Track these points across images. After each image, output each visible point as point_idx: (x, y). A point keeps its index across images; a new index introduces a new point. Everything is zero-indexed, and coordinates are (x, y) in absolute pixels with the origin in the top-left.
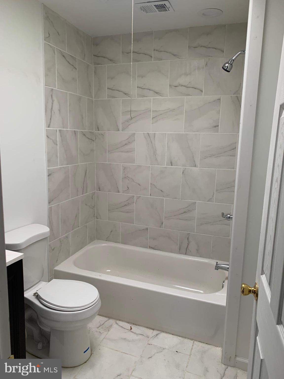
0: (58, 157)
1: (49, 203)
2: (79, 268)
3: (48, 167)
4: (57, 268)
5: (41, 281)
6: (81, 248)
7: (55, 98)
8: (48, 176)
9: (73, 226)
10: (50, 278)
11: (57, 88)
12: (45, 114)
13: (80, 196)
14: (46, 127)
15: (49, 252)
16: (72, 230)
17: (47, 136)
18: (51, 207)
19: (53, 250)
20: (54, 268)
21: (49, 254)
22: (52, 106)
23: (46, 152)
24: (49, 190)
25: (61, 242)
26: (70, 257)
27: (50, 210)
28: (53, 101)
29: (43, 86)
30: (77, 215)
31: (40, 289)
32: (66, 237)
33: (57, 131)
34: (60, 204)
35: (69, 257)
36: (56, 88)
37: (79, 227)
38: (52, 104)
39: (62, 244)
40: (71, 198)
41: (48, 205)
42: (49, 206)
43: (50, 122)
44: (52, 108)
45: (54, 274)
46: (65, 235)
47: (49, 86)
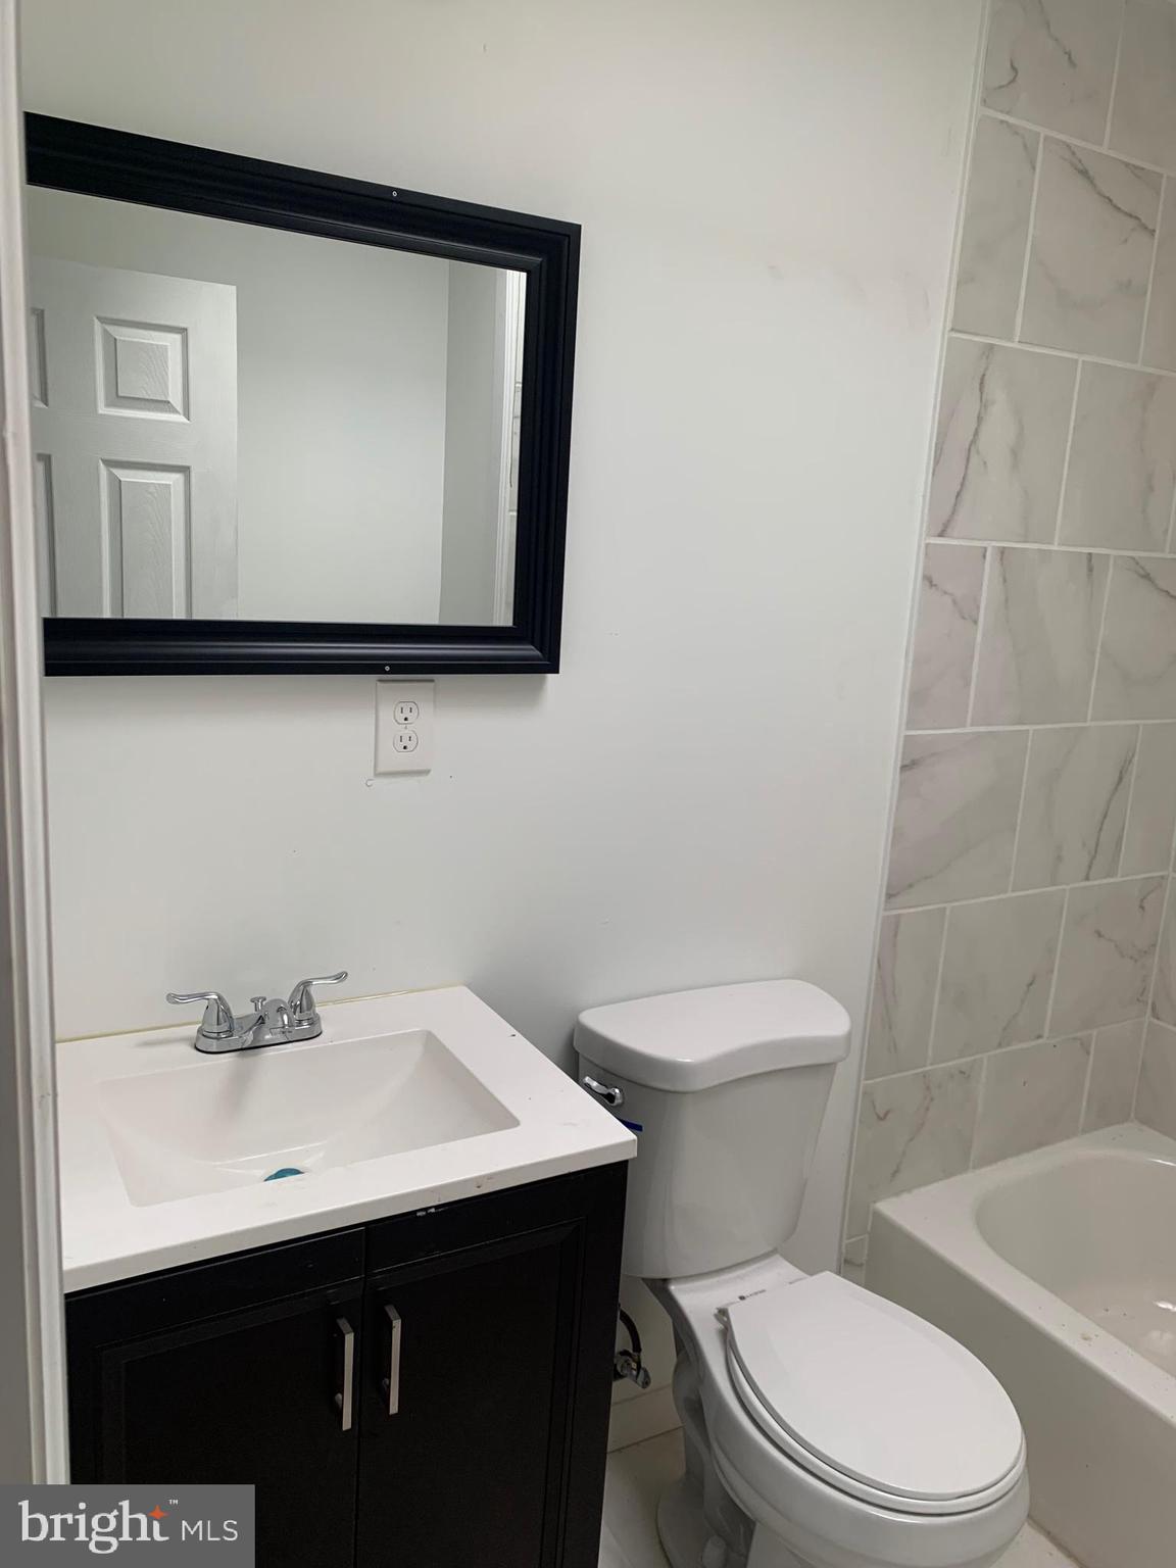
0: (967, 684)
1: (890, 896)
2: (991, 1244)
3: (908, 729)
4: (889, 1208)
5: (778, 1256)
6: (1040, 1145)
7: (998, 394)
8: (904, 768)
9: (1005, 1029)
10: (845, 1242)
11: (1017, 339)
12: (931, 471)
13: (1067, 887)
14: (929, 535)
15: (860, 1121)
16: (1000, 1045)
17: (929, 580)
18: (898, 916)
19: (880, 1119)
20: (875, 1202)
21: (856, 1134)
22: (976, 433)
23: (911, 658)
24: (897, 835)
25: (928, 1088)
26: (969, 1176)
27: (891, 932)
28: (984, 405)
29: (943, 334)
30: (1034, 978)
31: (756, 1293)
32: (962, 1072)
33: (984, 557)
34: (948, 912)
35: (964, 1169)
36: (1011, 339)
37: (1039, 1037)
38: (980, 419)
39: (932, 1099)
40: (1013, 891)
41: (882, 906)
42: (885, 910)
43: (954, 512)
44: (973, 442)
45: (869, 1229)
46: (954, 1062)
47: (976, 334)
